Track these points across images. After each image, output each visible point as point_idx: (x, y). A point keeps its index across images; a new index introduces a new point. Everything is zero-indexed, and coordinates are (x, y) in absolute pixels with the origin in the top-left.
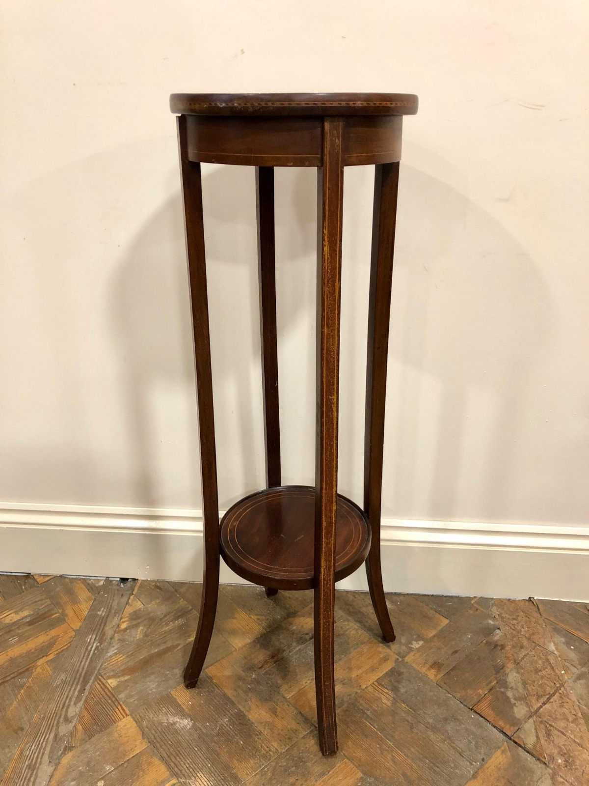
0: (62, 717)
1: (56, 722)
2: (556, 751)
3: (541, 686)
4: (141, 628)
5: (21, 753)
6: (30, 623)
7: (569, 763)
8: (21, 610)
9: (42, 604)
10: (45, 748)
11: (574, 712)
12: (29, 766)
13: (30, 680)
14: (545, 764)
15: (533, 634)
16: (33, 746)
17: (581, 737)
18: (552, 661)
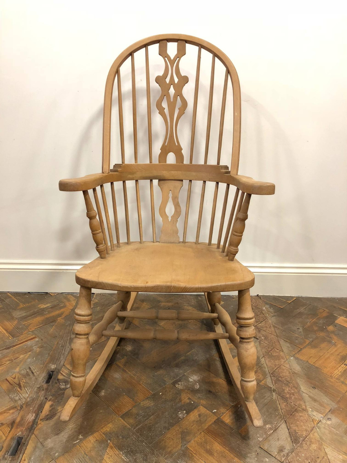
0: (71, 334)
1: (69, 334)
2: (262, 336)
3: (258, 319)
4: (98, 308)
5: (58, 343)
6: (51, 308)
7: (266, 338)
8: (46, 304)
9: (55, 302)
10: (67, 341)
11: (269, 325)
12: (62, 346)
13: (56, 324)
14: (257, 339)
15: (257, 305)
16: (62, 341)
17: (272, 332)
18: (264, 312)
